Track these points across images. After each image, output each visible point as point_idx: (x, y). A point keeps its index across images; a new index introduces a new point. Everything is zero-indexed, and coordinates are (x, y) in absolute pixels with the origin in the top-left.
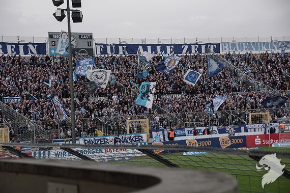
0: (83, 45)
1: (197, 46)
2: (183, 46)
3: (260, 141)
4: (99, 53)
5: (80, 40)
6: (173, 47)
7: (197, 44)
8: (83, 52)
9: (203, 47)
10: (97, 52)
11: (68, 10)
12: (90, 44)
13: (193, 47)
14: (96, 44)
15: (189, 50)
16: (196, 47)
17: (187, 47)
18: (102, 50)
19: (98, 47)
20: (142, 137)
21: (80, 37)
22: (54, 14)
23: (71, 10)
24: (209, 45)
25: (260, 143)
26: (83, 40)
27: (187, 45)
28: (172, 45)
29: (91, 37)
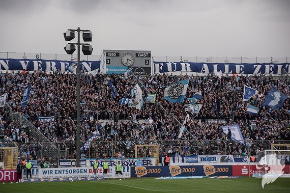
0: (140, 63)
1: (273, 66)
2: (255, 66)
3: (247, 172)
4: (158, 71)
5: (137, 58)
6: (243, 66)
7: (271, 63)
8: (139, 70)
9: (280, 67)
10: (156, 71)
11: (79, 44)
12: (147, 62)
13: (267, 67)
14: (154, 62)
15: (263, 70)
16: (270, 67)
17: (259, 67)
18: (161, 68)
19: (157, 65)
20: (150, 162)
21: (137, 55)
22: (65, 48)
23: (81, 44)
24: (287, 65)
25: (247, 173)
26: (141, 58)
27: (260, 64)
28: (242, 64)
29: (149, 55)
